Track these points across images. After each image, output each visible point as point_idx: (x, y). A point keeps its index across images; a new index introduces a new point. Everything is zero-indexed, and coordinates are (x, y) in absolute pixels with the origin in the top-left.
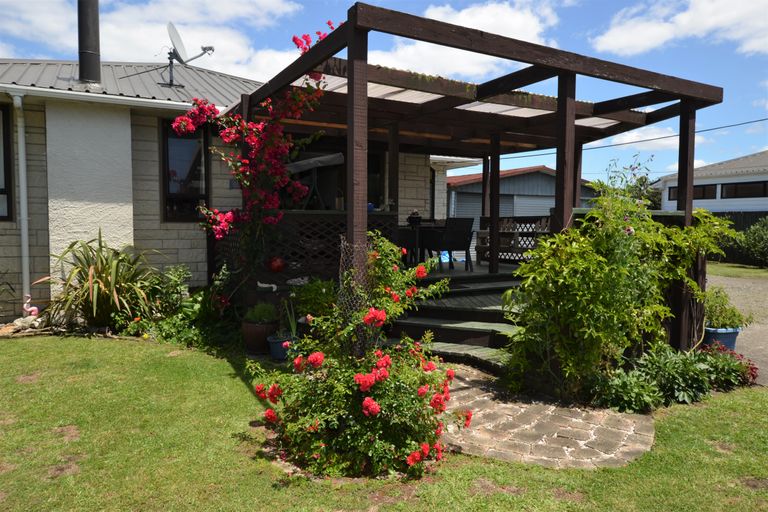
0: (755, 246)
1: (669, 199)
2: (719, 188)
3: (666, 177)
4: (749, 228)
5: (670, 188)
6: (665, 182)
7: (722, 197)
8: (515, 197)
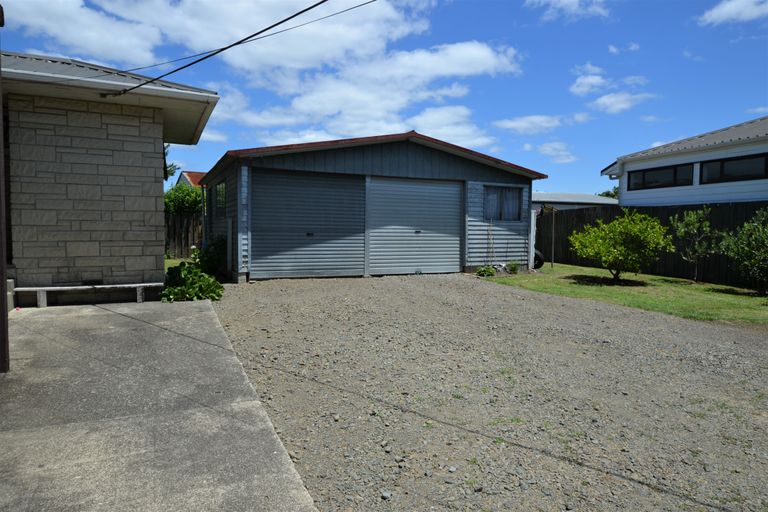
0: (750, 256)
1: (629, 189)
2: (697, 169)
3: (625, 157)
4: (742, 226)
5: (629, 173)
6: (623, 164)
7: (701, 182)
8: (368, 180)
